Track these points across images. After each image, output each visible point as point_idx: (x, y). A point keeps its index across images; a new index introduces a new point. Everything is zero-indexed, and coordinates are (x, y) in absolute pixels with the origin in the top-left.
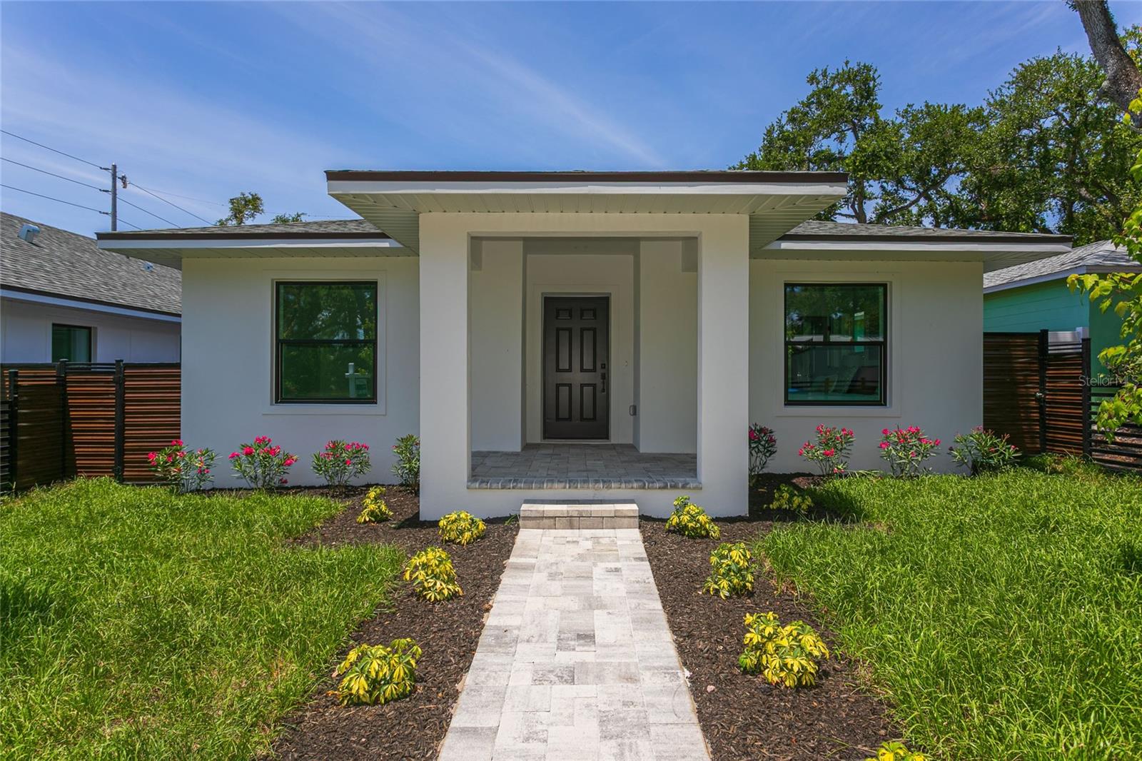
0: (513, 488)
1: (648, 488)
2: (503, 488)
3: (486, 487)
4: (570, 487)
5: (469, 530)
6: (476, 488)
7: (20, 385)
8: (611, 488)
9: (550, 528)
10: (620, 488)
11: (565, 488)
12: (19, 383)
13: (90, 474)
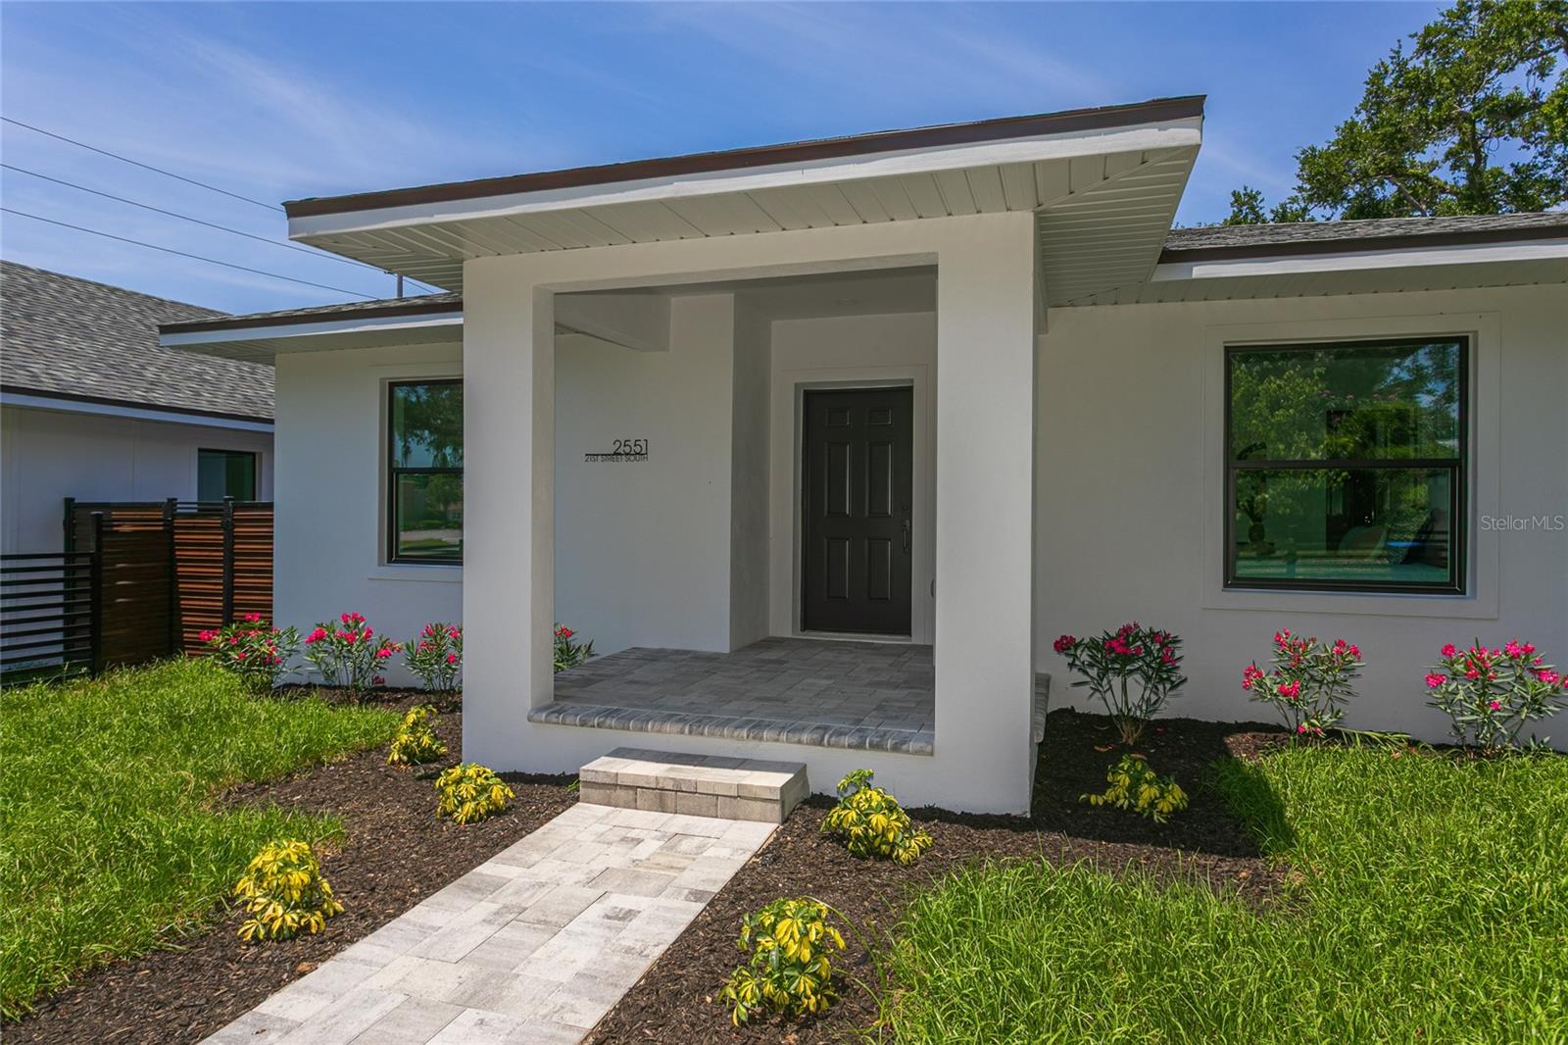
0: (599, 726)
1: (829, 744)
2: (583, 725)
3: (554, 720)
4: (690, 733)
5: (474, 799)
6: (541, 722)
7: (117, 531)
8: (761, 739)
9: (627, 806)
10: (777, 740)
11: (682, 732)
12: (115, 529)
13: (194, 652)
